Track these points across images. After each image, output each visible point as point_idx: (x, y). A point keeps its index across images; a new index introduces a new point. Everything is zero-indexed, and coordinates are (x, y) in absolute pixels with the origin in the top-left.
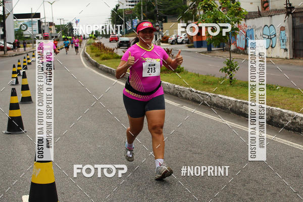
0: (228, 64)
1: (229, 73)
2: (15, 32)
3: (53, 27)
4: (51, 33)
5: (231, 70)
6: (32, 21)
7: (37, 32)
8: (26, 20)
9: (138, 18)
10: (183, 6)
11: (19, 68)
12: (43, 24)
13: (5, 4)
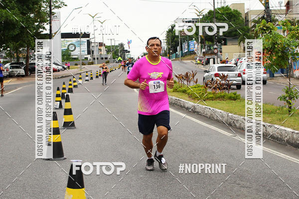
0: (287, 92)
1: (287, 102)
2: (62, 52)
3: (103, 48)
4: (101, 54)
5: (291, 98)
6: (80, 41)
7: (86, 52)
8: (74, 40)
9: (195, 39)
10: (245, 27)
11: (64, 91)
12: (93, 44)
13: (52, 22)
